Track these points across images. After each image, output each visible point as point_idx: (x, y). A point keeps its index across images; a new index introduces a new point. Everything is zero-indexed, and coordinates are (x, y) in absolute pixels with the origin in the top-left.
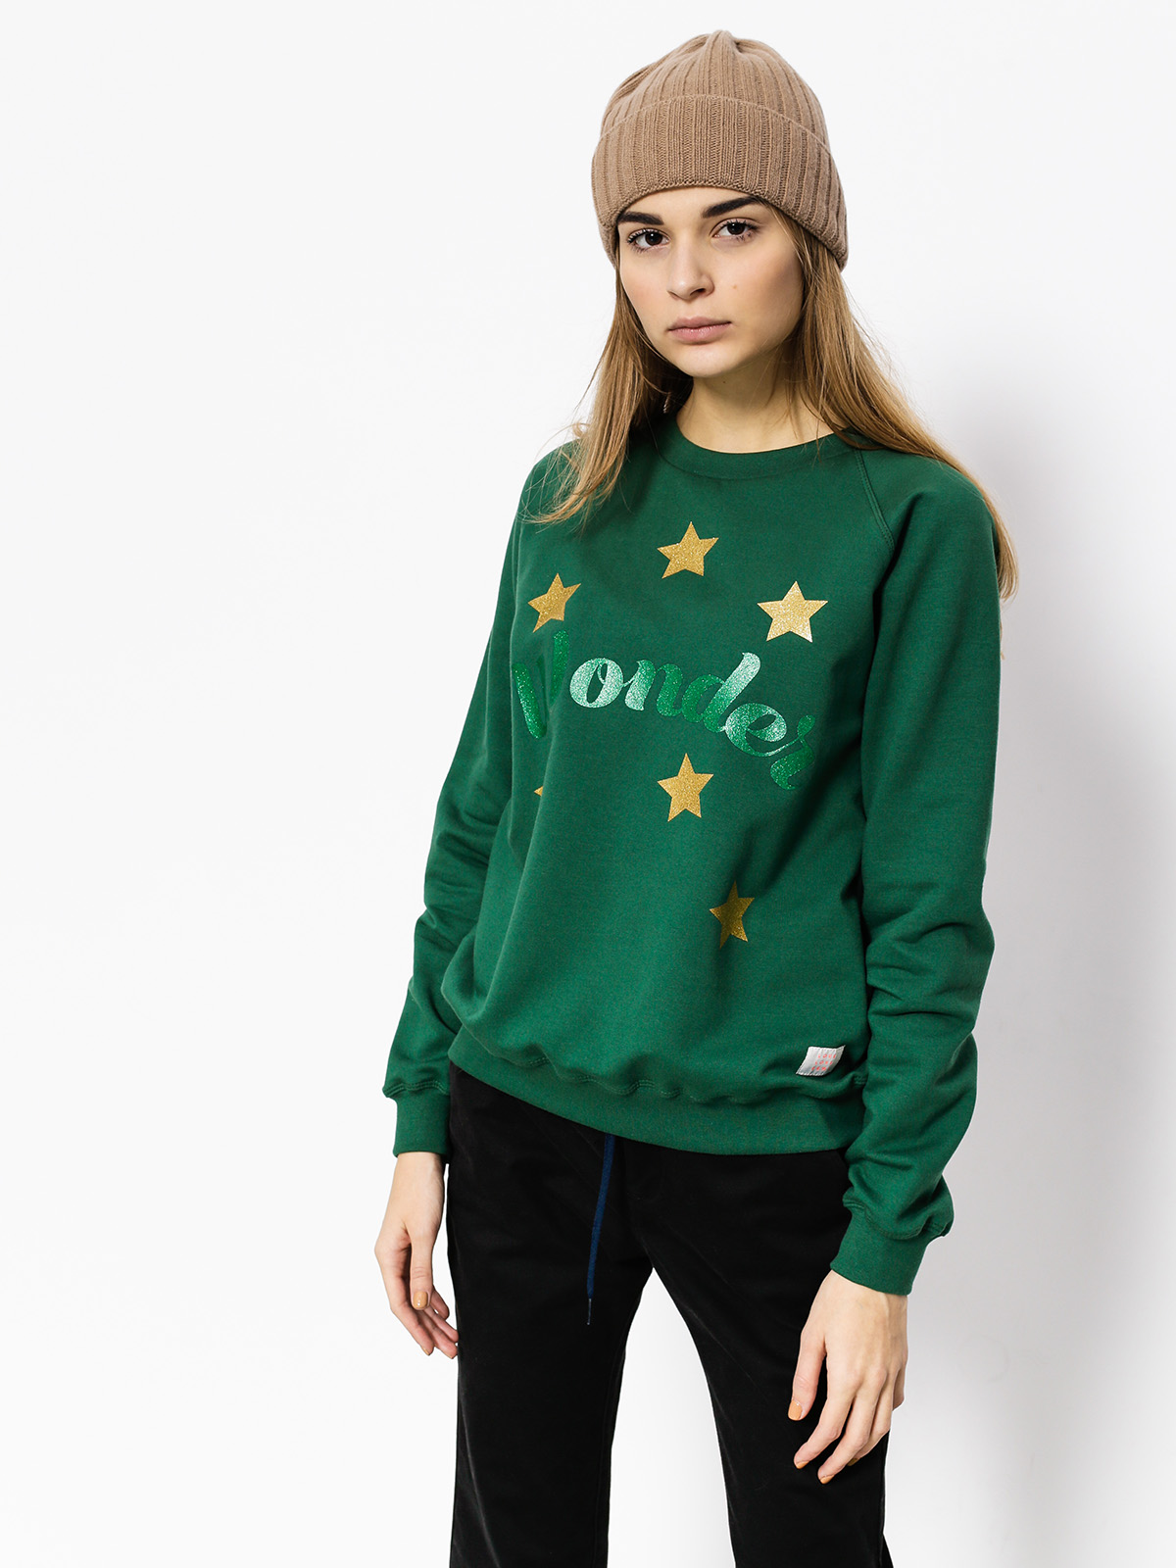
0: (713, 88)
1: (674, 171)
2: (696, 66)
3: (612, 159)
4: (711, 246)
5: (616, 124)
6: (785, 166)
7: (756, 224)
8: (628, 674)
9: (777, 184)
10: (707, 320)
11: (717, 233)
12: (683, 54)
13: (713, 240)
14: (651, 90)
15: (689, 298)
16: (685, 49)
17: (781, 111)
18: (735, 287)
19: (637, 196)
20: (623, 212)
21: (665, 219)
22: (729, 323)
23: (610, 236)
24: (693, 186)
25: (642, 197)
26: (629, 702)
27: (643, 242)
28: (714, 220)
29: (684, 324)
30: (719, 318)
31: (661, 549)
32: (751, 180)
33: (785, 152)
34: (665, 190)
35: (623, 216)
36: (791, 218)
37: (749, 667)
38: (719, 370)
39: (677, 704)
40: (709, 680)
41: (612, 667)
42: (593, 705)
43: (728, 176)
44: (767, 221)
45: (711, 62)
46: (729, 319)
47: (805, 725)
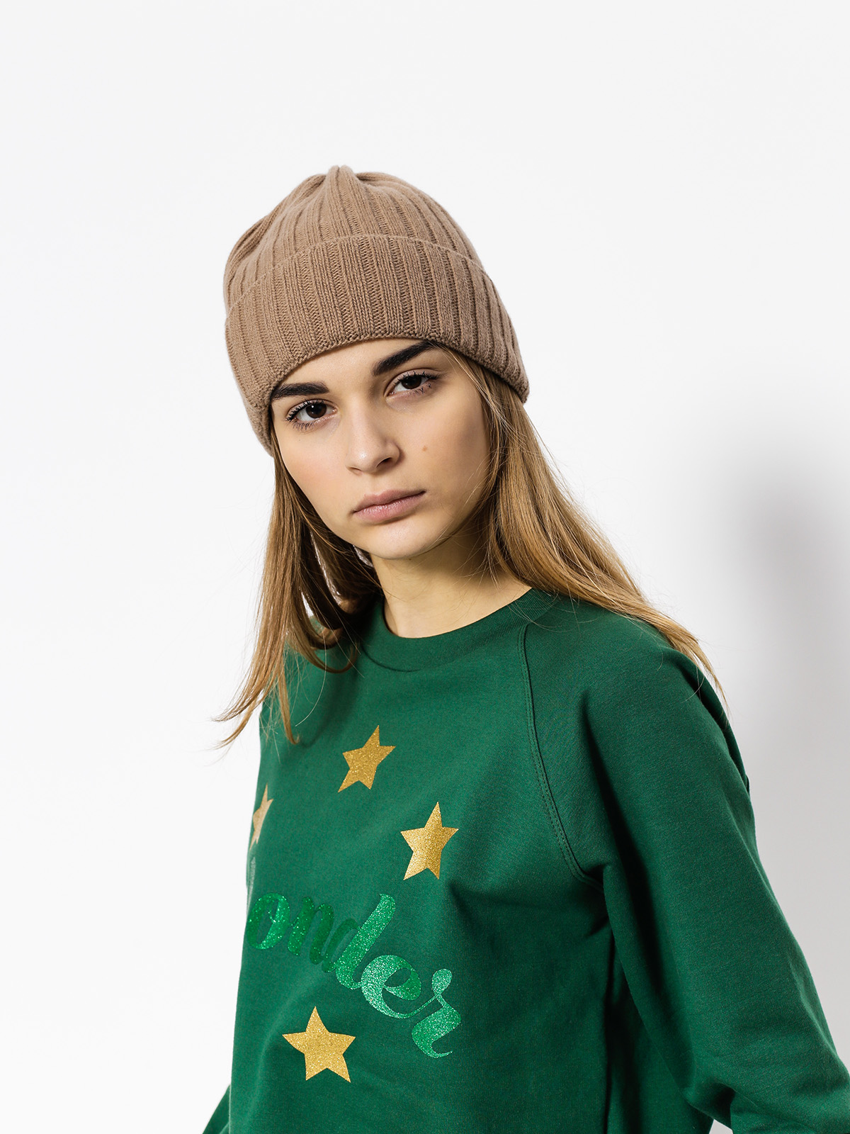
0: (354, 228)
1: (332, 328)
2: (326, 208)
3: (252, 330)
4: (389, 407)
5: (247, 290)
6: (455, 303)
7: (436, 373)
9: (452, 323)
10: (399, 492)
11: (391, 391)
12: (301, 199)
13: (390, 399)
14: (280, 244)
15: (375, 470)
16: (301, 193)
17: (434, 240)
18: (425, 449)
19: (293, 365)
20: (276, 387)
21: (330, 384)
22: (422, 492)
23: (264, 417)
24: (359, 342)
25: (299, 366)
27: (305, 418)
28: (387, 377)
29: (372, 502)
30: (412, 488)
31: (346, 753)
32: (422, 323)
33: (452, 284)
34: (326, 353)
35: (278, 391)
36: (471, 359)
38: (420, 547)
43: (398, 323)
44: (447, 368)
45: (342, 200)
46: (423, 487)
47: (442, 981)
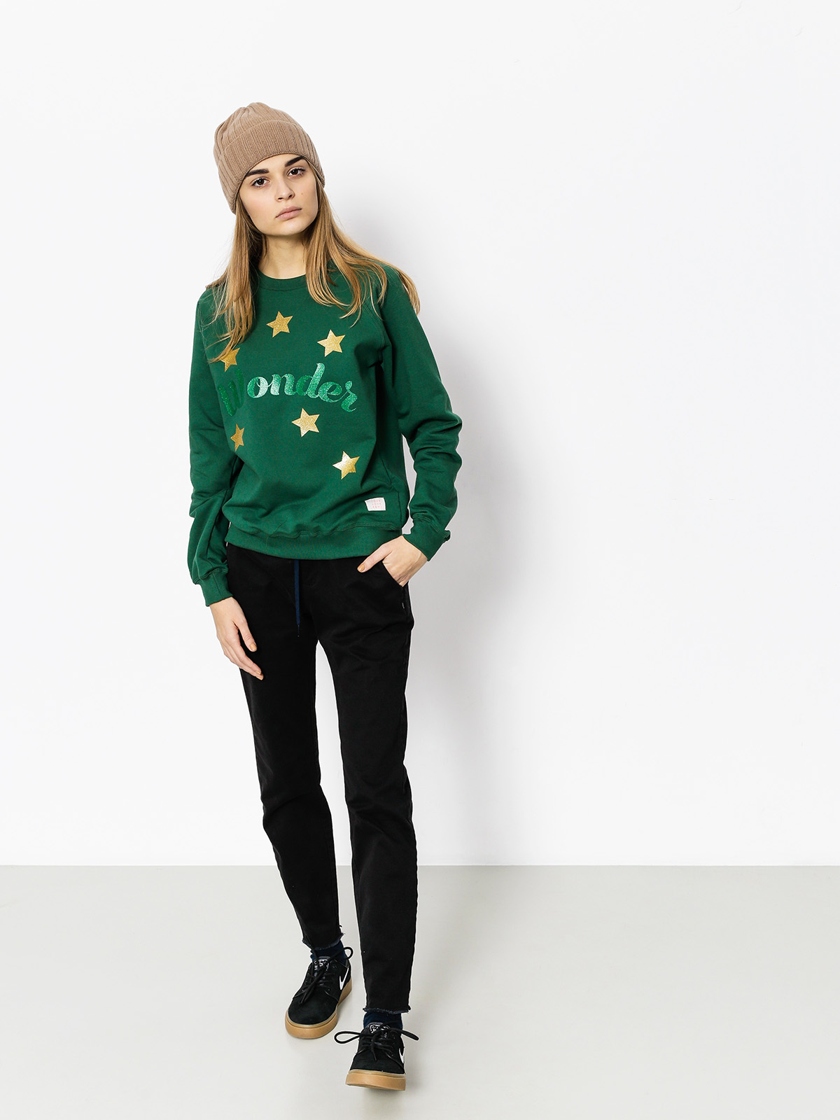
4: (289, 180)
7: (303, 169)
8: (269, 381)
10: (294, 208)
11: (290, 174)
13: (288, 178)
15: (287, 199)
18: (302, 194)
21: (269, 171)
22: (301, 209)
25: (259, 163)
26: (272, 392)
29: (285, 211)
30: (298, 206)
31: (268, 324)
34: (269, 157)
35: (249, 173)
37: (320, 368)
38: (299, 229)
39: (294, 389)
40: (305, 378)
41: (263, 380)
42: (258, 396)
44: (307, 167)
47: (349, 385)
